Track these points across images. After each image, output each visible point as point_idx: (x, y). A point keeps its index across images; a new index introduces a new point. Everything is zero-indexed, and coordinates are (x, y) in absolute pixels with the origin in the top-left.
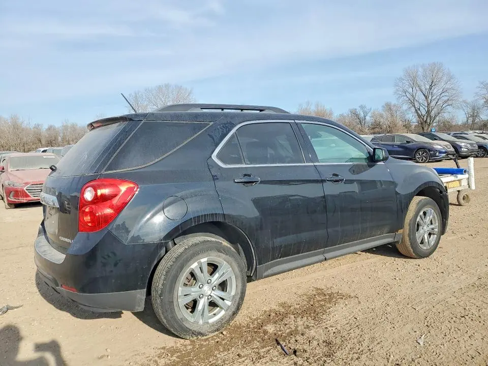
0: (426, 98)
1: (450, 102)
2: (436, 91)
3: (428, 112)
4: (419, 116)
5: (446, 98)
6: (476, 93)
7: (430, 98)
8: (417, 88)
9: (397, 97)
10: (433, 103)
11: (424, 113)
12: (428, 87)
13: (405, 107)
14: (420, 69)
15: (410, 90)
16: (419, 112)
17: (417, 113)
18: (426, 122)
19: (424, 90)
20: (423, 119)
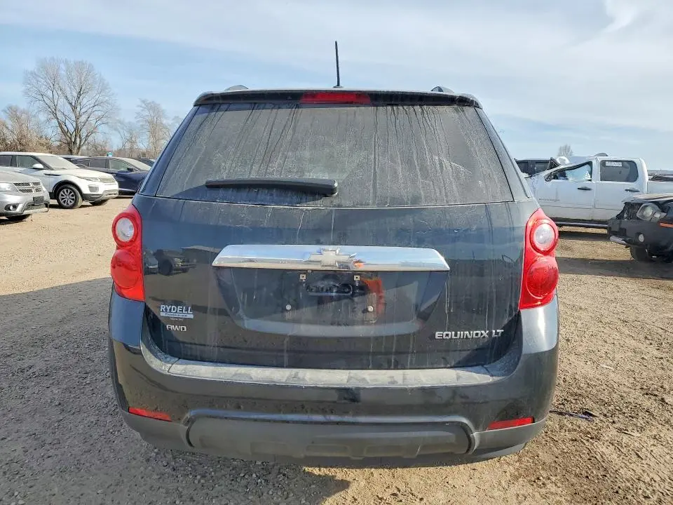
0: (74, 108)
1: (104, 120)
2: (86, 101)
3: (77, 129)
4: (65, 133)
5: (100, 114)
6: (138, 113)
7: (78, 109)
8: (60, 92)
9: (29, 99)
10: (83, 119)
11: (72, 129)
12: (75, 94)
13: (42, 117)
14: (63, 66)
15: (50, 93)
16: (64, 126)
17: (61, 128)
18: (75, 143)
19: (70, 97)
20: (70, 138)
